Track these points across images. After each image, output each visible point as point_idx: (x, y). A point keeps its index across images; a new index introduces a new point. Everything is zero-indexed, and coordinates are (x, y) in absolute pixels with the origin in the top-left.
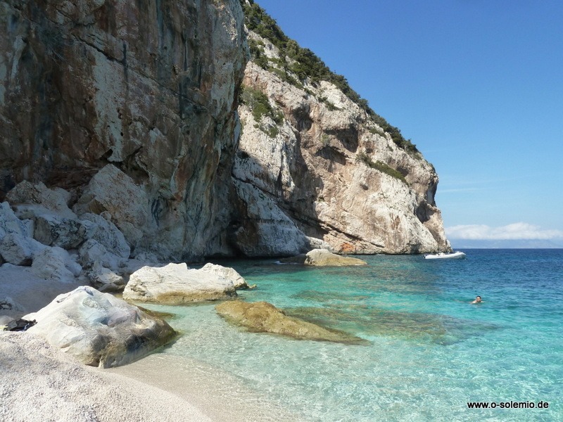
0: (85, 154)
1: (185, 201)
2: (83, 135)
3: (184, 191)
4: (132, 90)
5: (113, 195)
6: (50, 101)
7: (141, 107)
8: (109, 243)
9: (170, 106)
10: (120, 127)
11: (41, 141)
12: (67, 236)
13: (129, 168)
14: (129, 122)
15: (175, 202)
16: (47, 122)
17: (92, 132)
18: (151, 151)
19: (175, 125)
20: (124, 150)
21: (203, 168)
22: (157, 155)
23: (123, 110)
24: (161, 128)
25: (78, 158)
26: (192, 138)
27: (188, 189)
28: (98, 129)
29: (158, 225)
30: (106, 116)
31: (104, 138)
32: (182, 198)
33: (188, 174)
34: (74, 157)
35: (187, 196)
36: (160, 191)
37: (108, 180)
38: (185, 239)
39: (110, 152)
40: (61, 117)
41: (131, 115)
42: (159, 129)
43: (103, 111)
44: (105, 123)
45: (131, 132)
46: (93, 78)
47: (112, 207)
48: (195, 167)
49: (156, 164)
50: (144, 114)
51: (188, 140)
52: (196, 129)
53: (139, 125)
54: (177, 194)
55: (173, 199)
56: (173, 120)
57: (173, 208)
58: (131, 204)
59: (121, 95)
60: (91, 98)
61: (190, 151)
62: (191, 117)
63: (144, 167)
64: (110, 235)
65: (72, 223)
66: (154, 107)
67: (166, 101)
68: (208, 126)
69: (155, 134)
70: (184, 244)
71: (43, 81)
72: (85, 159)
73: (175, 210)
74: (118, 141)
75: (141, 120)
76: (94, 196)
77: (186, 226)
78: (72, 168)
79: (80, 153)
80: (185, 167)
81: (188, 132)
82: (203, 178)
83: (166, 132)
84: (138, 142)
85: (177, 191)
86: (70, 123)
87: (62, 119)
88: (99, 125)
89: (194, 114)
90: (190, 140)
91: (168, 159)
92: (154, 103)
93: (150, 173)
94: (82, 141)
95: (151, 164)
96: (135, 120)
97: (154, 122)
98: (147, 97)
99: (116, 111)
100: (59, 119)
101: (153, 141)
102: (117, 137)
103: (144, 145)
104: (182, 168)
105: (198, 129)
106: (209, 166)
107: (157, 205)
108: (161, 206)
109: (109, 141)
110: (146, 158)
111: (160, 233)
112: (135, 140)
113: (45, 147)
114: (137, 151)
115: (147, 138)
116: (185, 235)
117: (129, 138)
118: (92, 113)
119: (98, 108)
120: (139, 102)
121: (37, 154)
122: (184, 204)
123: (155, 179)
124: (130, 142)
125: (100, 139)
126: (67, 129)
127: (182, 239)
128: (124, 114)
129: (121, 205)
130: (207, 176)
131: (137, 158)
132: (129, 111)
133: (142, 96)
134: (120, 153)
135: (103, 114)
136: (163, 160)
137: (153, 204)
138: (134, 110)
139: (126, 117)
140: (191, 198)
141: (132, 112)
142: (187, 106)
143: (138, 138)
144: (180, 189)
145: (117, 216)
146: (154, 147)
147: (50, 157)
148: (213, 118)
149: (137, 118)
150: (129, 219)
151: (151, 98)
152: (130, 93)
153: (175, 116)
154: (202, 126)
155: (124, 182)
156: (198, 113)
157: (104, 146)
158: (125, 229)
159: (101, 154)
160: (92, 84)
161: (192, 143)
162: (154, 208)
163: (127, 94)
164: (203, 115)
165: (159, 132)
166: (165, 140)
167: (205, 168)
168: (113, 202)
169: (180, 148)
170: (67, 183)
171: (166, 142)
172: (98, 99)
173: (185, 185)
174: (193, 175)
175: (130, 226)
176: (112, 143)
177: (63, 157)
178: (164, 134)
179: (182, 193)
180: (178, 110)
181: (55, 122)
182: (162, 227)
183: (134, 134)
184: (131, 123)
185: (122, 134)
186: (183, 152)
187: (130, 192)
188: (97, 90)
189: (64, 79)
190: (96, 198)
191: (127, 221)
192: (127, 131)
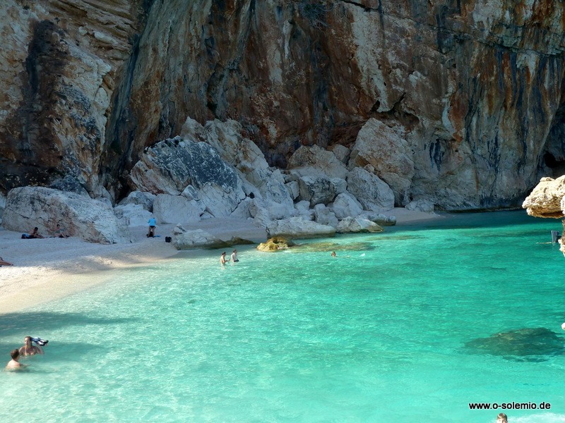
0: (358, 109)
1: (467, 139)
2: (353, 91)
3: (463, 130)
4: (388, 38)
5: (374, 148)
6: (321, 67)
7: (398, 53)
8: (370, 195)
9: (428, 43)
10: (382, 78)
11: (321, 104)
12: (322, 192)
13: (402, 115)
14: (388, 71)
15: (456, 143)
16: (322, 87)
17: (360, 88)
18: (415, 95)
19: (435, 62)
20: (389, 99)
21: (482, 100)
22: (422, 99)
23: (381, 60)
24: (421, 70)
25: (352, 113)
26: (460, 71)
27: (468, 127)
28: (363, 84)
29: (439, 170)
30: (368, 70)
31: (370, 92)
32: (461, 138)
33: (464, 110)
34: (349, 113)
35: (468, 135)
36: (436, 133)
37: (371, 134)
38: (478, 182)
39: (378, 103)
40: (333, 78)
41: (388, 64)
42: (419, 70)
43: (365, 66)
44: (369, 77)
45: (392, 80)
46: (353, 37)
47: (374, 160)
48: (470, 103)
49: (423, 107)
50: (401, 59)
51: (455, 75)
52: (462, 60)
53: (398, 72)
54: (455, 134)
55: (453, 140)
56: (432, 58)
57: (454, 150)
58: (393, 155)
59: (378, 46)
60: (353, 55)
61: (460, 86)
62: (453, 49)
63: (412, 112)
64: (371, 187)
65: (324, 181)
66: (410, 50)
67: (423, 39)
68: (476, 53)
69: (414, 78)
70: (478, 187)
71: (314, 50)
72: (358, 113)
73: (457, 151)
74: (382, 92)
75: (399, 66)
76: (358, 151)
77: (476, 168)
78: (349, 124)
79: (354, 109)
80: (458, 103)
81: (454, 66)
82: (485, 111)
83: (426, 73)
84: (401, 89)
85: (455, 131)
86: (341, 83)
87: (334, 81)
88: (364, 79)
89: (457, 45)
90: (458, 74)
91: (434, 101)
92: (410, 45)
93: (419, 117)
94: (353, 98)
95: (417, 108)
96: (394, 68)
97: (413, 65)
98: (403, 41)
99: (375, 63)
100: (332, 81)
101: (414, 85)
102: (381, 87)
103: (406, 91)
104: (456, 105)
105: (464, 60)
106: (490, 96)
107: (436, 149)
108: (442, 149)
109: (374, 93)
110: (412, 104)
111: (443, 178)
112: (398, 88)
113: (325, 109)
114: (402, 98)
115: (407, 84)
116: (477, 178)
117: (391, 87)
118: (356, 70)
119: (361, 63)
120: (395, 48)
121: (318, 117)
122: (467, 143)
123: (426, 123)
124: (393, 90)
125: (367, 92)
126: (339, 88)
127: (475, 183)
128: (383, 64)
129: (383, 157)
130: (490, 108)
131: (403, 105)
132: (387, 60)
133: (398, 41)
134: (386, 103)
135: (365, 69)
136: (428, 102)
137: (431, 148)
138: (392, 58)
139: (385, 67)
140: (474, 136)
141: (390, 60)
142: (445, 38)
143: (400, 85)
144: (458, 128)
145: (380, 167)
146: (416, 91)
147: (331, 117)
148: (481, 42)
149: (395, 65)
150: (392, 170)
151: (407, 41)
152: (387, 41)
153: (434, 53)
154: (468, 55)
155: (385, 134)
156: (462, 42)
157: (371, 99)
158: (389, 180)
159: (370, 107)
160: (352, 42)
161: (461, 76)
162: (434, 152)
163: (384, 43)
164: (467, 44)
165: (419, 74)
166: (426, 82)
167: (485, 100)
168: (375, 155)
169: (446, 86)
170: (347, 138)
171: (427, 84)
172: (359, 55)
173: (463, 123)
174: (470, 111)
175: (395, 176)
176: (378, 95)
177: (341, 114)
178: (424, 75)
179: (461, 133)
180: (437, 46)
181: (330, 85)
182: (444, 171)
183: (396, 82)
184: (391, 71)
185: (385, 84)
186: (451, 90)
187: (391, 143)
188: (357, 46)
189: (329, 44)
190: (359, 154)
191: (390, 171)
192: (388, 80)
